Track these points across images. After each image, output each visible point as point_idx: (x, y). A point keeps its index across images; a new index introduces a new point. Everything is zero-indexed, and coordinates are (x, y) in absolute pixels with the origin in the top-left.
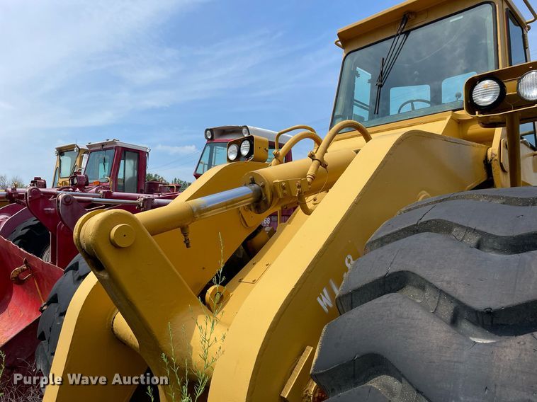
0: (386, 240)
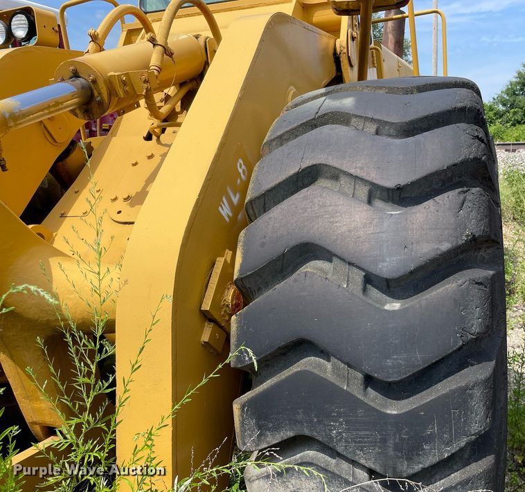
0: (285, 137)
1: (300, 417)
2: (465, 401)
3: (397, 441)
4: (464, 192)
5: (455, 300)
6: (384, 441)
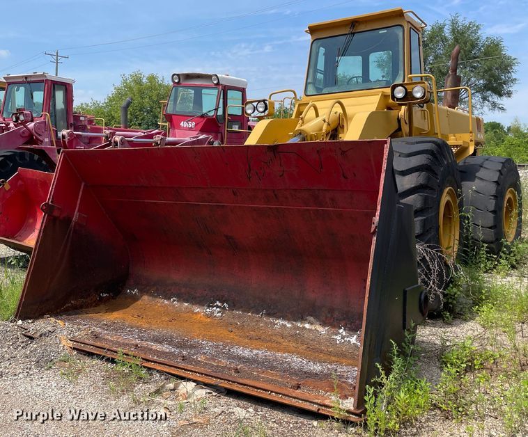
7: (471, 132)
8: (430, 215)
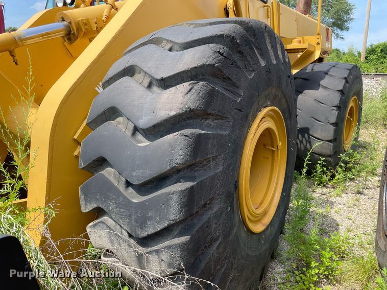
1: (98, 197)
2: (168, 201)
3: (136, 217)
4: (194, 84)
5: (170, 144)
6: (130, 216)
7: (319, 34)
8: (211, 174)
